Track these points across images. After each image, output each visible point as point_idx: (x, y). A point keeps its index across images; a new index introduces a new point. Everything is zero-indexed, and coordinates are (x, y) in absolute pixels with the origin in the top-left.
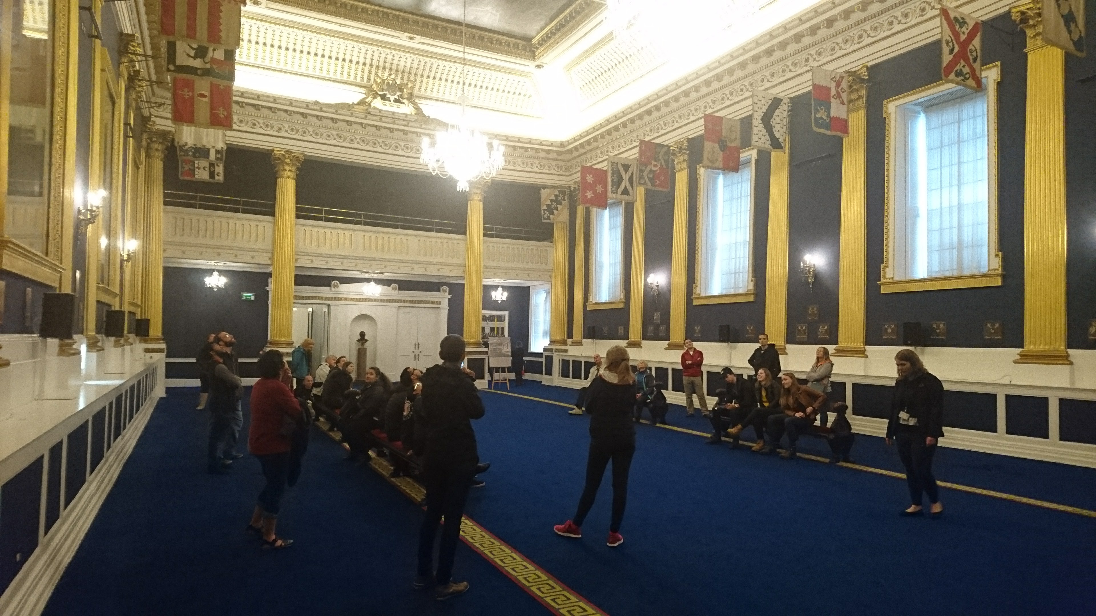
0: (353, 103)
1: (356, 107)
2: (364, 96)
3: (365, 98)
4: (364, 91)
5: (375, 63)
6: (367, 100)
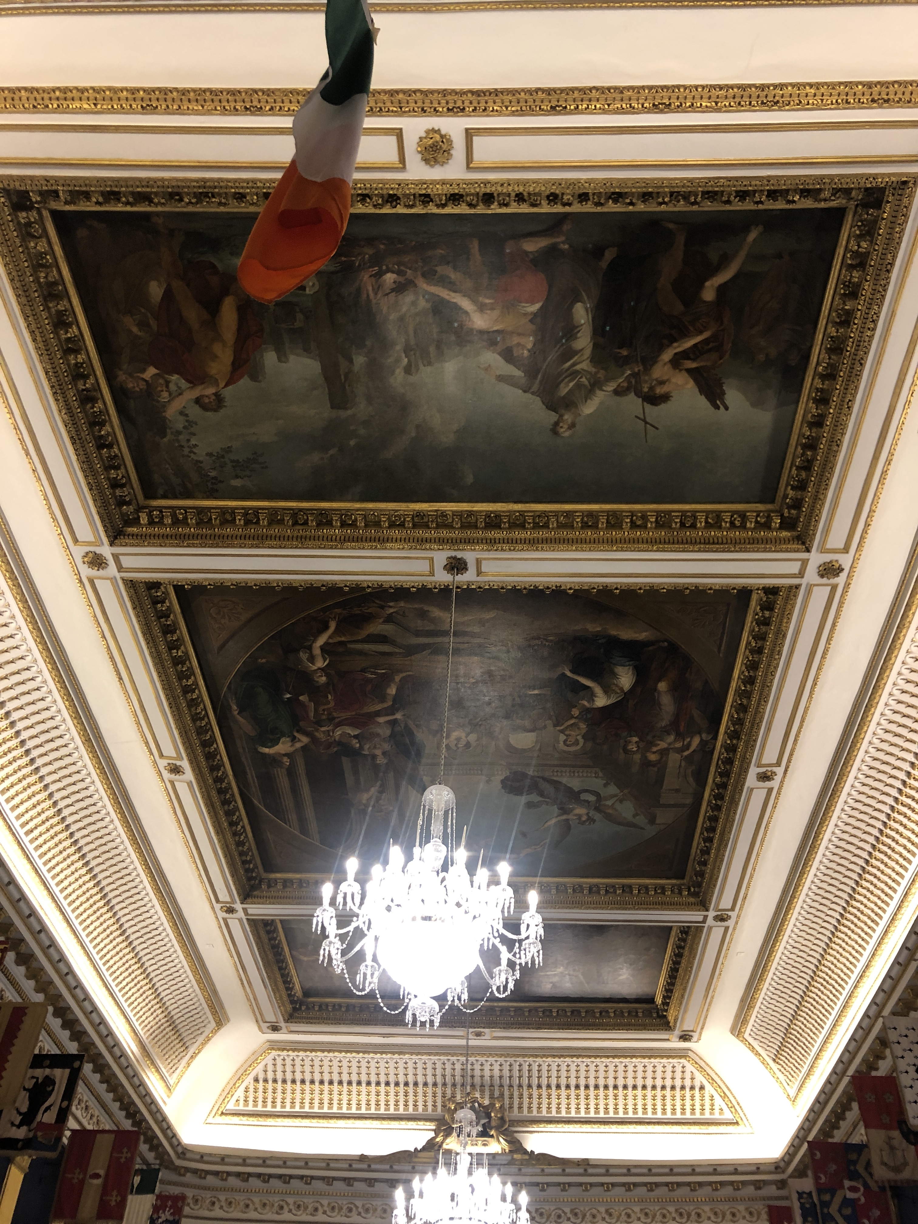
0: (416, 1149)
1: (420, 1155)
2: (432, 1134)
3: (433, 1139)
4: (432, 1126)
5: (448, 1079)
6: (438, 1140)
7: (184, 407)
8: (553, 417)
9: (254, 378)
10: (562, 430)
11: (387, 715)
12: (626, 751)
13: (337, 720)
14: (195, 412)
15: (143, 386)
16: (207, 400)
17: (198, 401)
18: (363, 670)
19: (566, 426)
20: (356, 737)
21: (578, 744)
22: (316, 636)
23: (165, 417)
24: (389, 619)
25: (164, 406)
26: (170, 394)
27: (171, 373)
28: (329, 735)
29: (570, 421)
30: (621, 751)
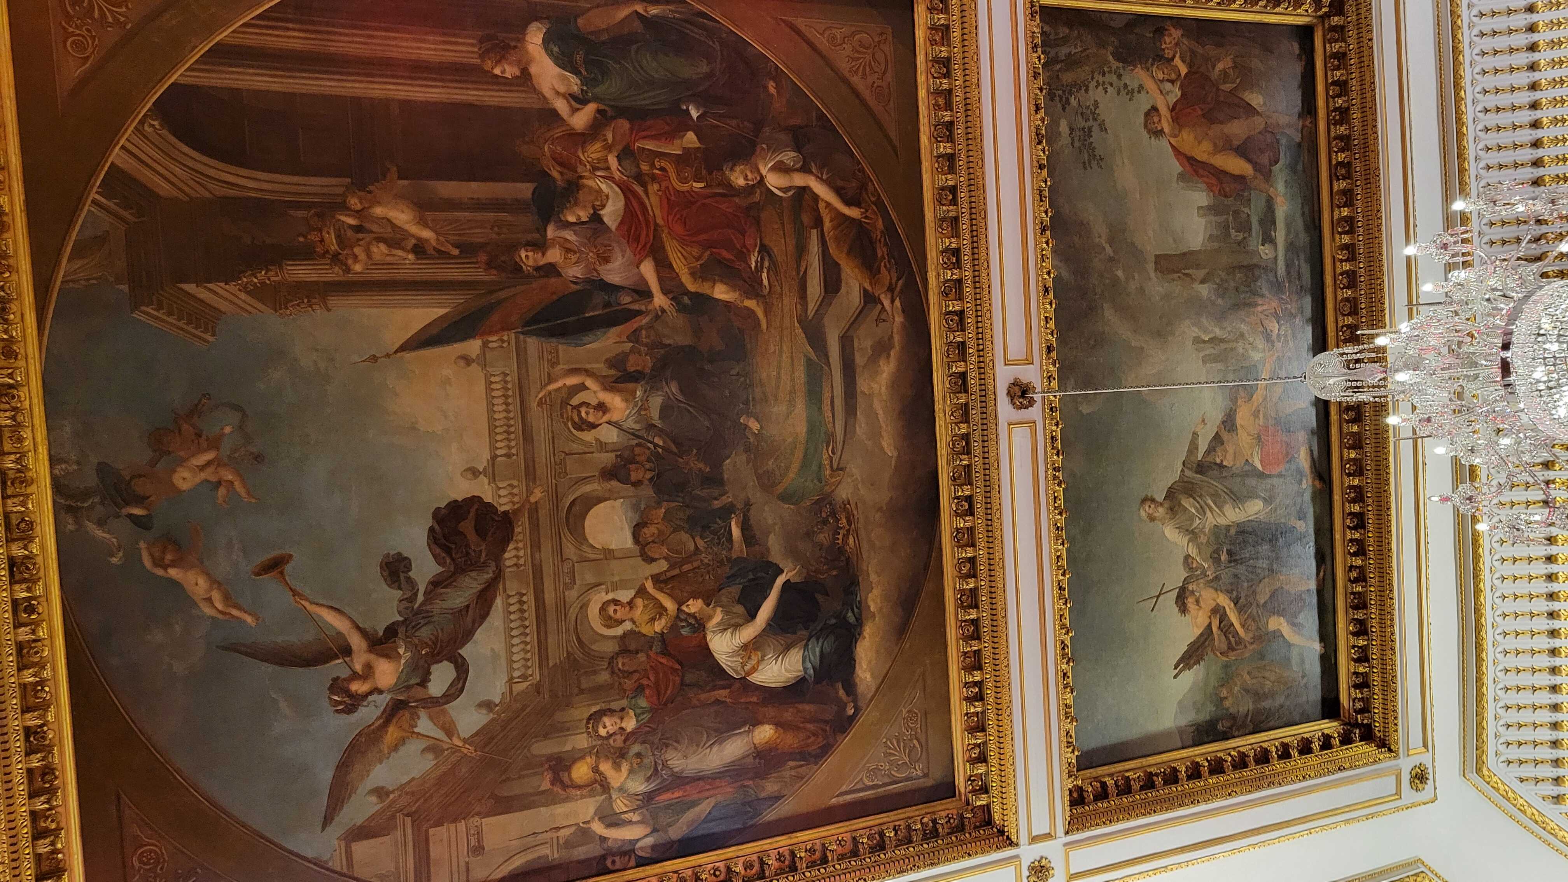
7: (1148, 92)
8: (1160, 497)
9: (1181, 177)
10: (1147, 508)
11: (660, 280)
12: (595, 718)
13: (639, 190)
14: (1143, 103)
15: (1168, 54)
16: (1156, 119)
17: (1154, 109)
18: (764, 249)
19: (1151, 511)
20: (596, 218)
21: (609, 627)
22: (829, 183)
23: (1135, 66)
24: (869, 299)
25: (1148, 70)
26: (1162, 81)
27: (1181, 87)
28: (595, 169)
29: (1157, 514)
30: (594, 709)
